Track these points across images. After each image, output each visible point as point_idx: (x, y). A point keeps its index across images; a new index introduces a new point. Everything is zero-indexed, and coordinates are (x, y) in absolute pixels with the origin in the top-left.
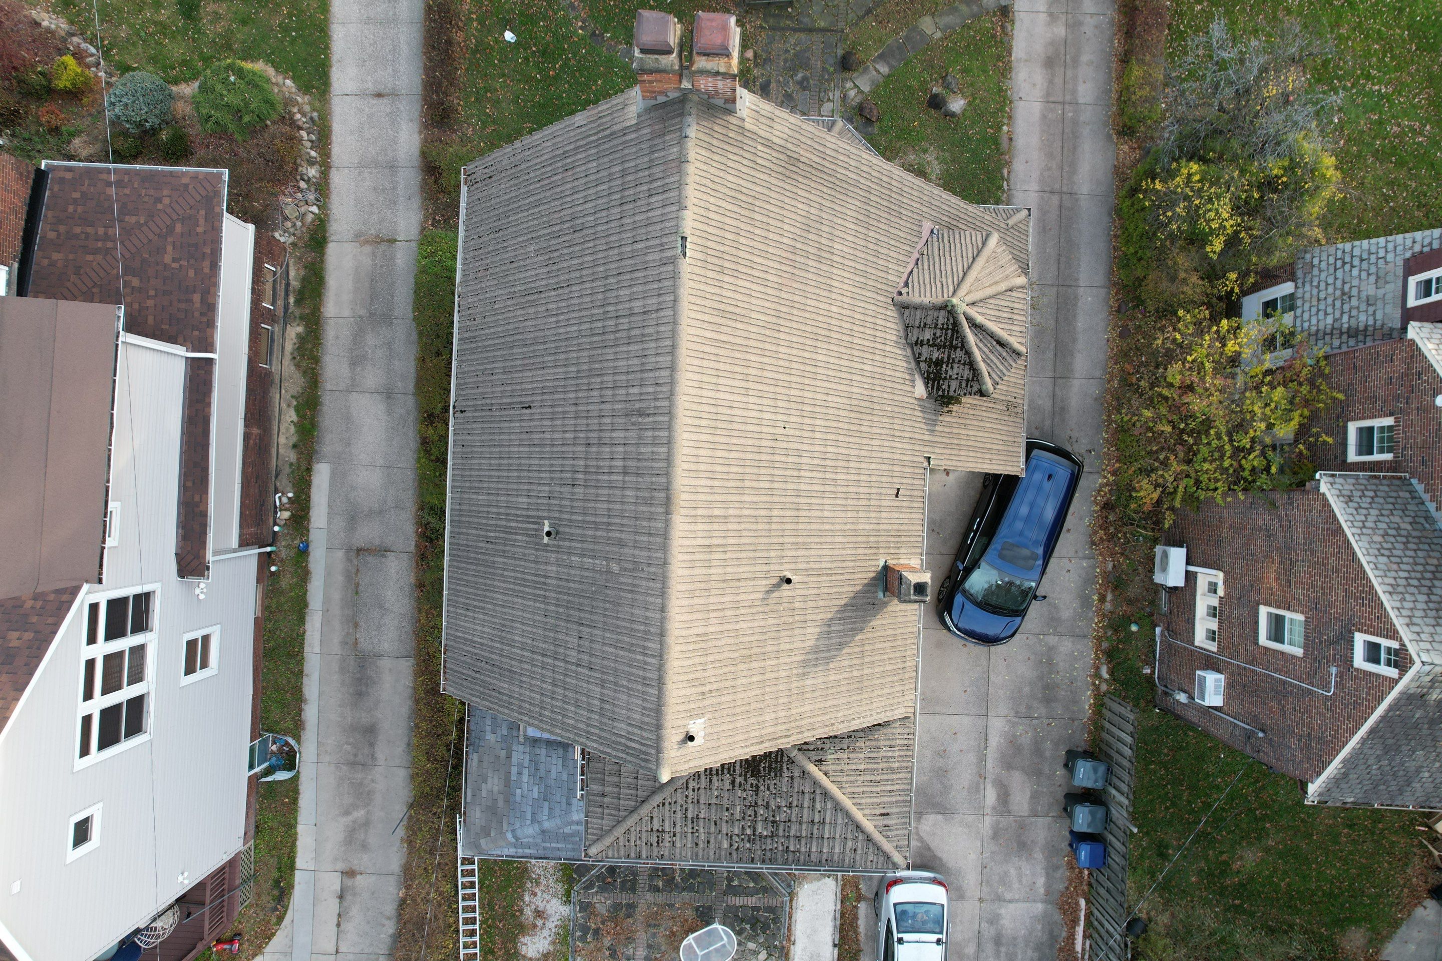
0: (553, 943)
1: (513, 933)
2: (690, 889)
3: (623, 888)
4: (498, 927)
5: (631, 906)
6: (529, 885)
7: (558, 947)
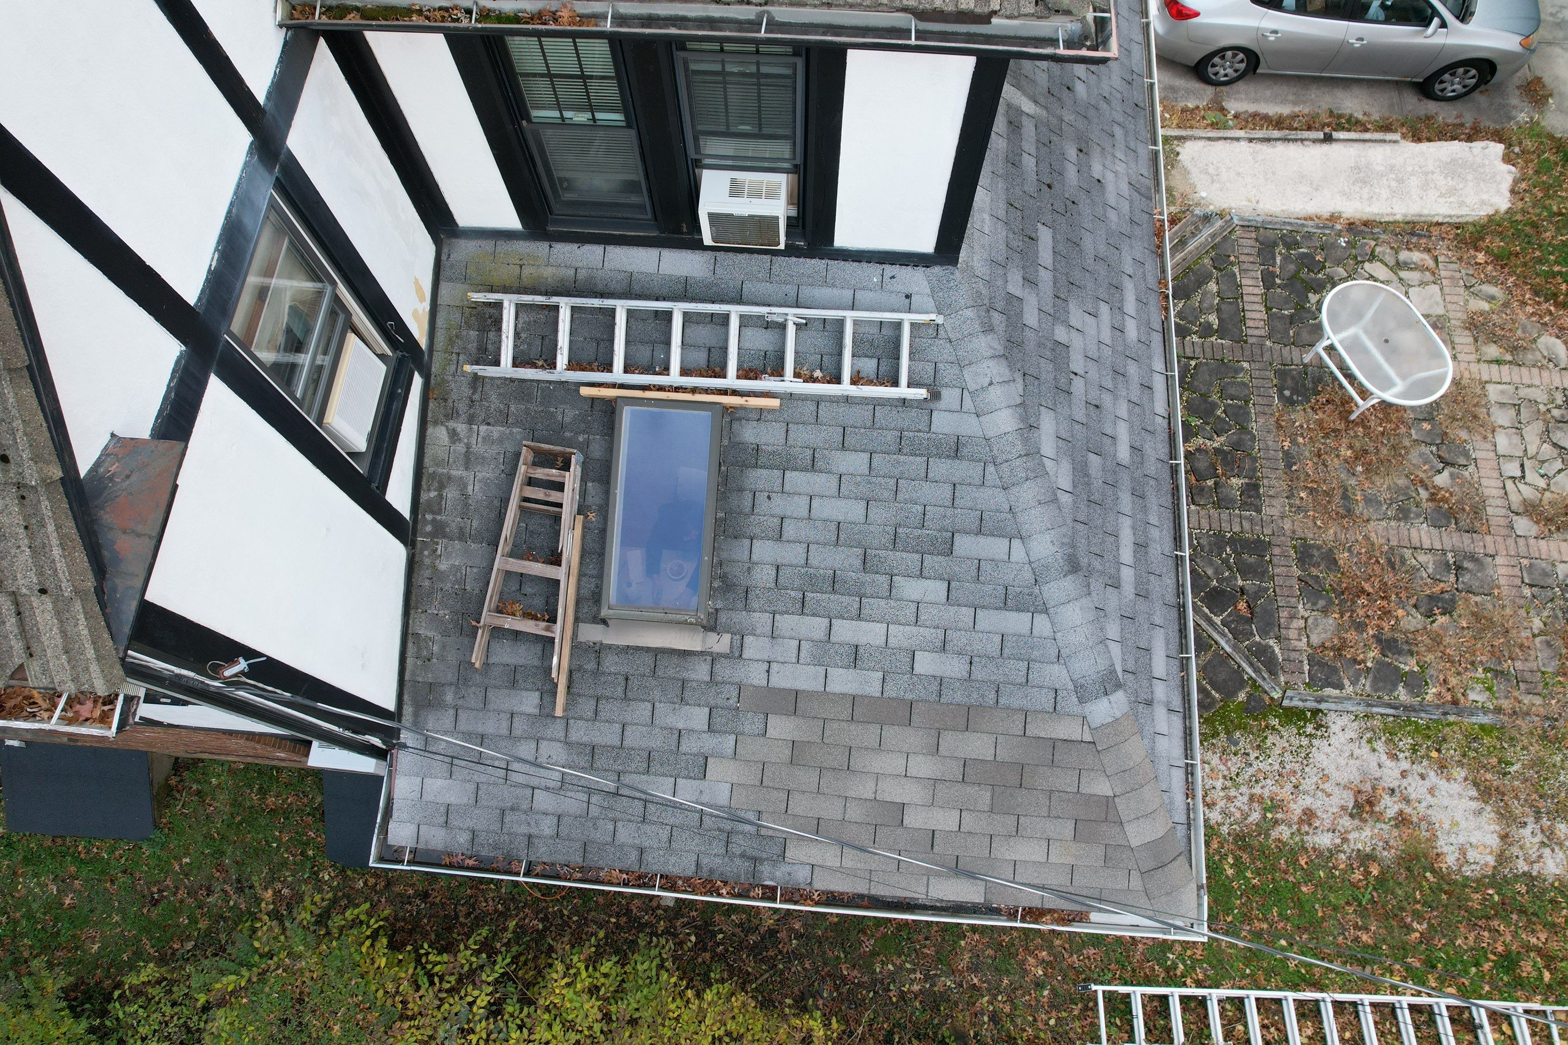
0: (1442, 767)
1: (1436, 890)
2: (1240, 416)
3: (1259, 571)
4: (1425, 938)
5: (1305, 554)
6: (1283, 832)
7: (1451, 751)
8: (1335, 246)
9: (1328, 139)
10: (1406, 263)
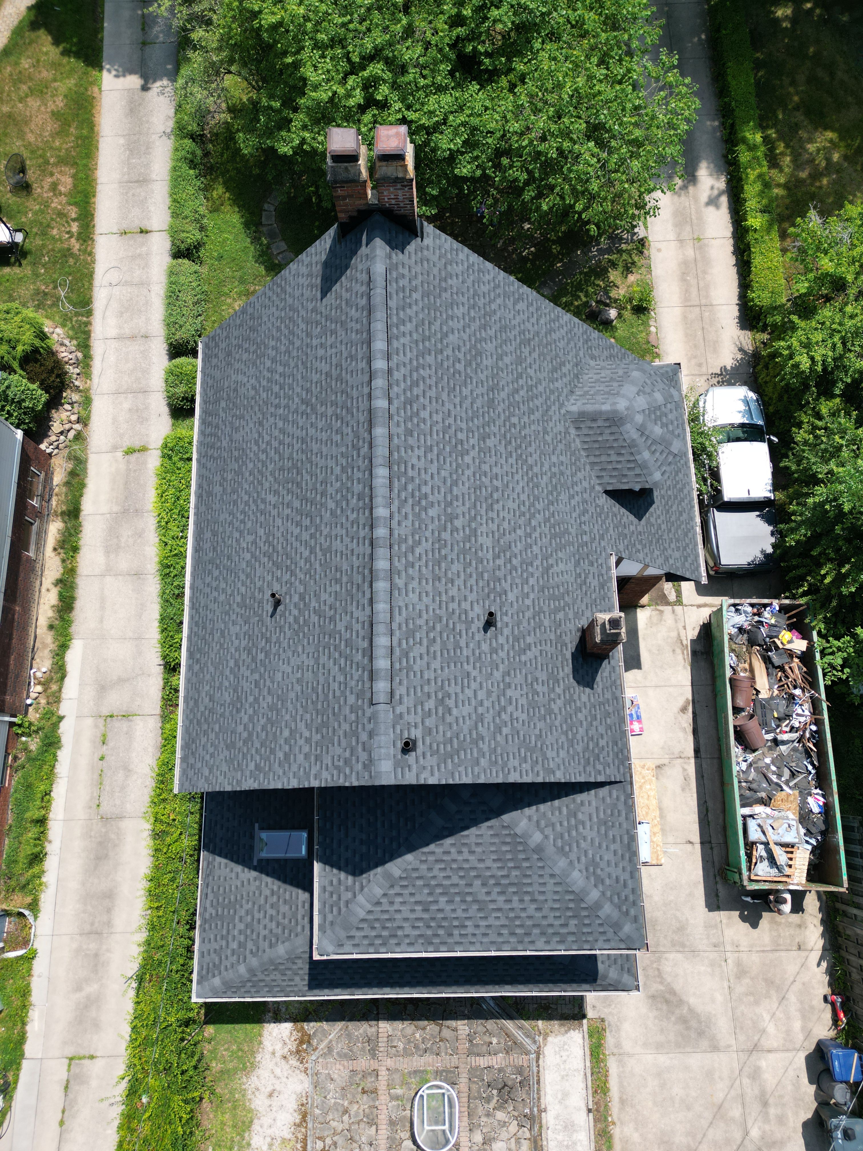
2: (432, 1050)
8: (524, 1106)
9: (589, 1111)
10: (519, 1143)
